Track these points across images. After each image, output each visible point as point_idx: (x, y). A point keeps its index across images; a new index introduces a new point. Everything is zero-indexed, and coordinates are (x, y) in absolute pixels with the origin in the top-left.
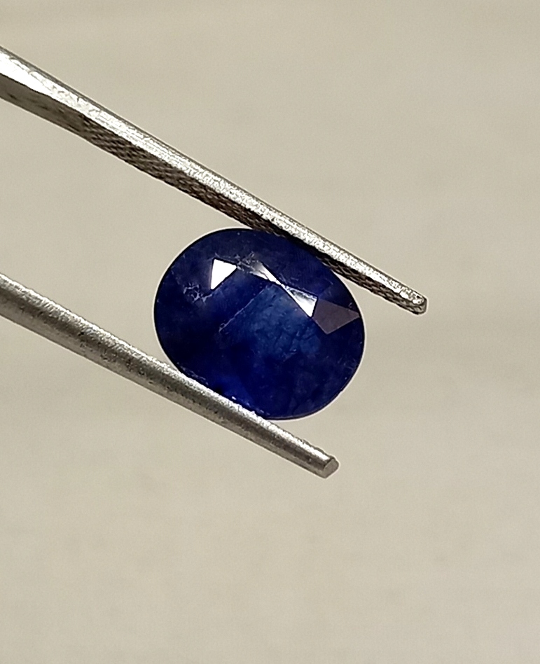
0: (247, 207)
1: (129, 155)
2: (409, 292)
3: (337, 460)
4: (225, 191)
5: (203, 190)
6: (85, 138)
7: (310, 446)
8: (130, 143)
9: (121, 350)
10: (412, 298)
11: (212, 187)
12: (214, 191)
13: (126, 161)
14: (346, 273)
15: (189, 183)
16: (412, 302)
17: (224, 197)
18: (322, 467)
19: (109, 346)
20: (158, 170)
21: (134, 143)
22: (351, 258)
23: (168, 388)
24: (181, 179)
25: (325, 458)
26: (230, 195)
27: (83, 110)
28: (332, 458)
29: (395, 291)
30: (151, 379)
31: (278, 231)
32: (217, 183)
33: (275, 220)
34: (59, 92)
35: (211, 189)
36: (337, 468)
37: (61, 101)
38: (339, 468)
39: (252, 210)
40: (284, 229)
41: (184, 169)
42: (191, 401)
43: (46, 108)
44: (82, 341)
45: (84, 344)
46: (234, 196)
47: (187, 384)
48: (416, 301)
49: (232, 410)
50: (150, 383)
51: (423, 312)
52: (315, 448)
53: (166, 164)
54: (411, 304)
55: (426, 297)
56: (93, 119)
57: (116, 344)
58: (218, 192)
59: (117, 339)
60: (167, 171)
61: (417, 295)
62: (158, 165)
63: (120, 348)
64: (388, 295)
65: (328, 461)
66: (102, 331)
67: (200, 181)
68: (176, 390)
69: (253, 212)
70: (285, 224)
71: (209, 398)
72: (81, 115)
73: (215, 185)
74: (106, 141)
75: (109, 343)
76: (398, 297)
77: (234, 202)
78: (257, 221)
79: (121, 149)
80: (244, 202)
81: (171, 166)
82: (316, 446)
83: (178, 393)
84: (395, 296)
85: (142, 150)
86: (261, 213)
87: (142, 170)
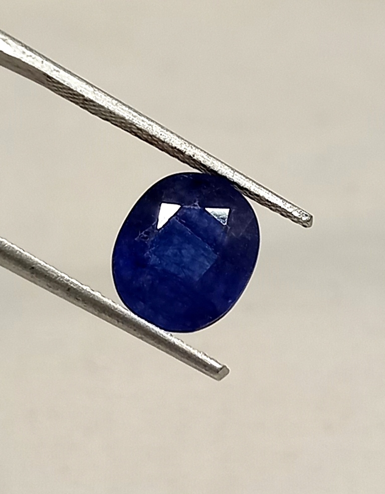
0: (174, 145)
1: (83, 104)
2: (299, 211)
3: (228, 367)
4: (156, 133)
5: (140, 132)
6: (49, 88)
7: (207, 357)
8: (83, 96)
9: (62, 281)
10: (302, 216)
11: (146, 130)
12: (148, 133)
13: (81, 107)
14: (250, 196)
15: (129, 126)
16: (301, 219)
17: (156, 137)
18: (216, 372)
19: (53, 277)
20: (104, 115)
21: (86, 96)
22: (255, 184)
23: (98, 310)
24: (122, 122)
25: (218, 366)
26: (161, 136)
27: (46, 71)
28: (224, 366)
29: (288, 210)
30: (85, 303)
31: (198, 163)
32: (150, 127)
33: (195, 155)
34: (28, 56)
35: (145, 131)
36: (228, 373)
37: (30, 63)
38: (229, 373)
39: (178, 148)
40: (202, 162)
41: (125, 115)
42: (116, 321)
43: (18, 67)
44: (32, 273)
45: (34, 275)
46: (164, 137)
47: (113, 308)
48: (304, 219)
49: (147, 329)
50: (85, 306)
51: (310, 227)
52: (211, 359)
53: (111, 112)
54: (300, 220)
55: (312, 215)
56: (54, 77)
57: (58, 276)
58: (151, 134)
59: (59, 272)
60: (111, 117)
61: (305, 213)
62: (105, 112)
63: (61, 279)
64: (283, 213)
65: (221, 369)
66: (48, 266)
67: (137, 125)
68: (104, 313)
69: (178, 150)
70: (203, 159)
71: (130, 319)
72: (45, 74)
73: (148, 128)
74: (65, 92)
75: (53, 276)
76: (291, 215)
77: (164, 142)
78: (182, 155)
79: (77, 99)
80: (171, 142)
81: (114, 114)
82: (211, 357)
83: (106, 314)
84: (289, 214)
85: (92, 101)
86: (185, 150)
87: (93, 114)
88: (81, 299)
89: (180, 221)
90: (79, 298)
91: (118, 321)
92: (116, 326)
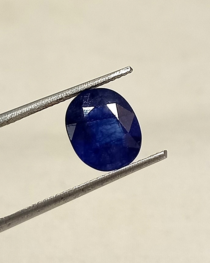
88: (91, 188)
89: (91, 121)
90: (90, 189)
91: (112, 180)
92: (112, 182)
